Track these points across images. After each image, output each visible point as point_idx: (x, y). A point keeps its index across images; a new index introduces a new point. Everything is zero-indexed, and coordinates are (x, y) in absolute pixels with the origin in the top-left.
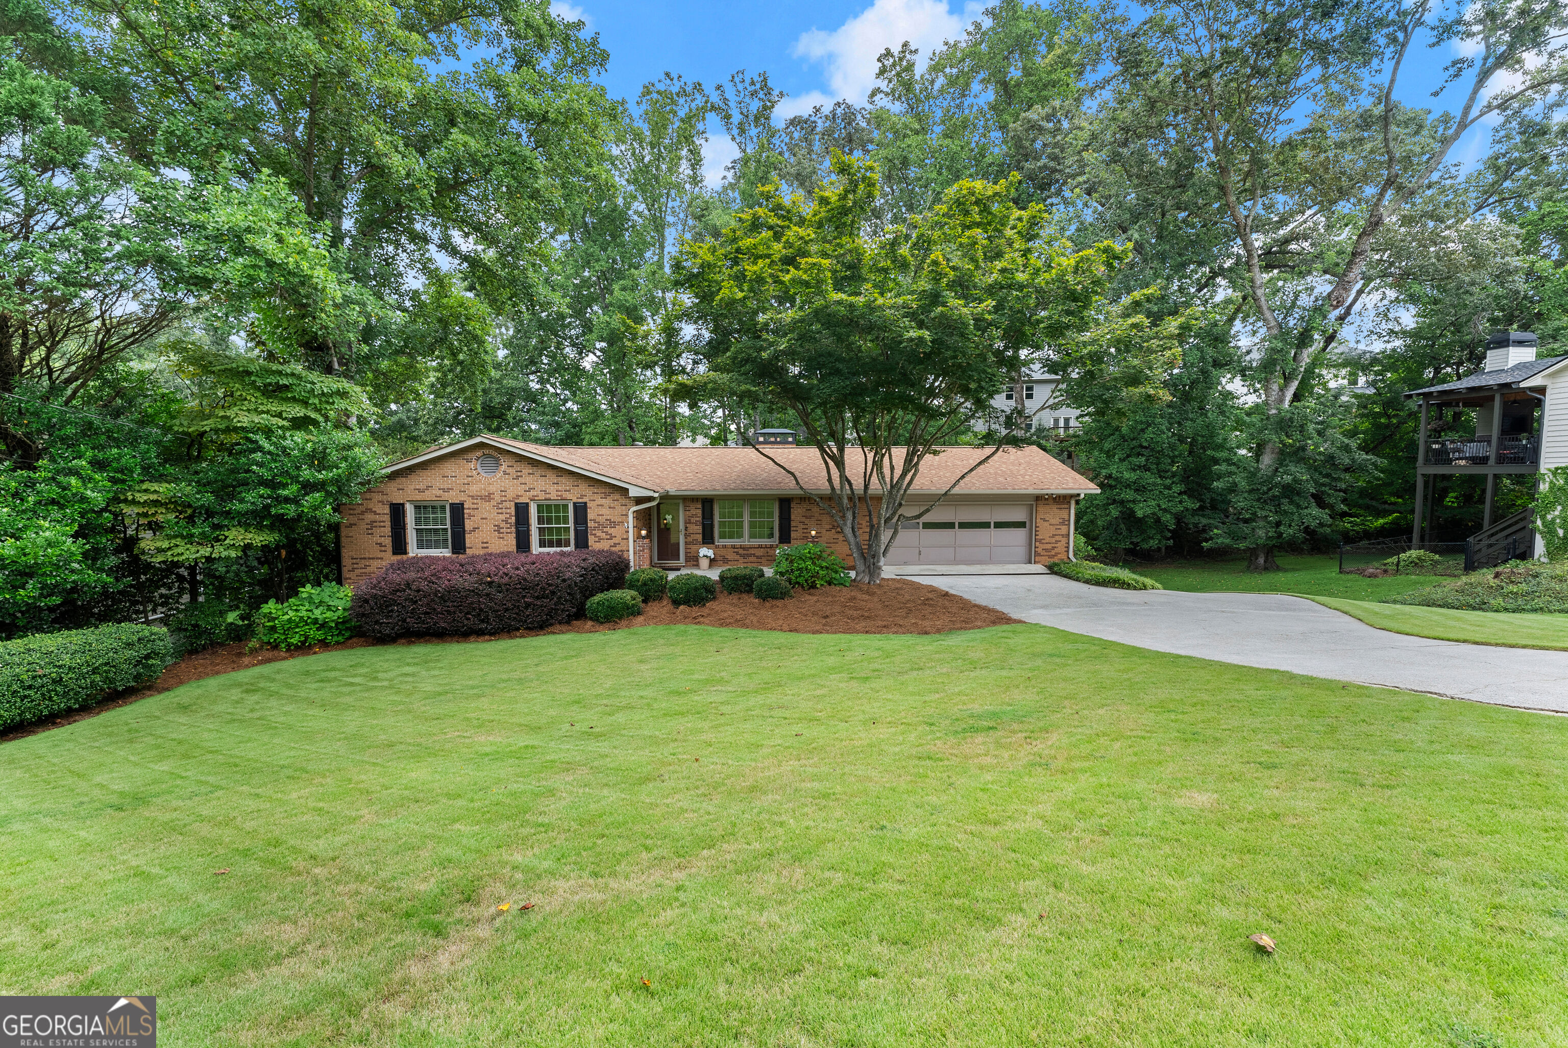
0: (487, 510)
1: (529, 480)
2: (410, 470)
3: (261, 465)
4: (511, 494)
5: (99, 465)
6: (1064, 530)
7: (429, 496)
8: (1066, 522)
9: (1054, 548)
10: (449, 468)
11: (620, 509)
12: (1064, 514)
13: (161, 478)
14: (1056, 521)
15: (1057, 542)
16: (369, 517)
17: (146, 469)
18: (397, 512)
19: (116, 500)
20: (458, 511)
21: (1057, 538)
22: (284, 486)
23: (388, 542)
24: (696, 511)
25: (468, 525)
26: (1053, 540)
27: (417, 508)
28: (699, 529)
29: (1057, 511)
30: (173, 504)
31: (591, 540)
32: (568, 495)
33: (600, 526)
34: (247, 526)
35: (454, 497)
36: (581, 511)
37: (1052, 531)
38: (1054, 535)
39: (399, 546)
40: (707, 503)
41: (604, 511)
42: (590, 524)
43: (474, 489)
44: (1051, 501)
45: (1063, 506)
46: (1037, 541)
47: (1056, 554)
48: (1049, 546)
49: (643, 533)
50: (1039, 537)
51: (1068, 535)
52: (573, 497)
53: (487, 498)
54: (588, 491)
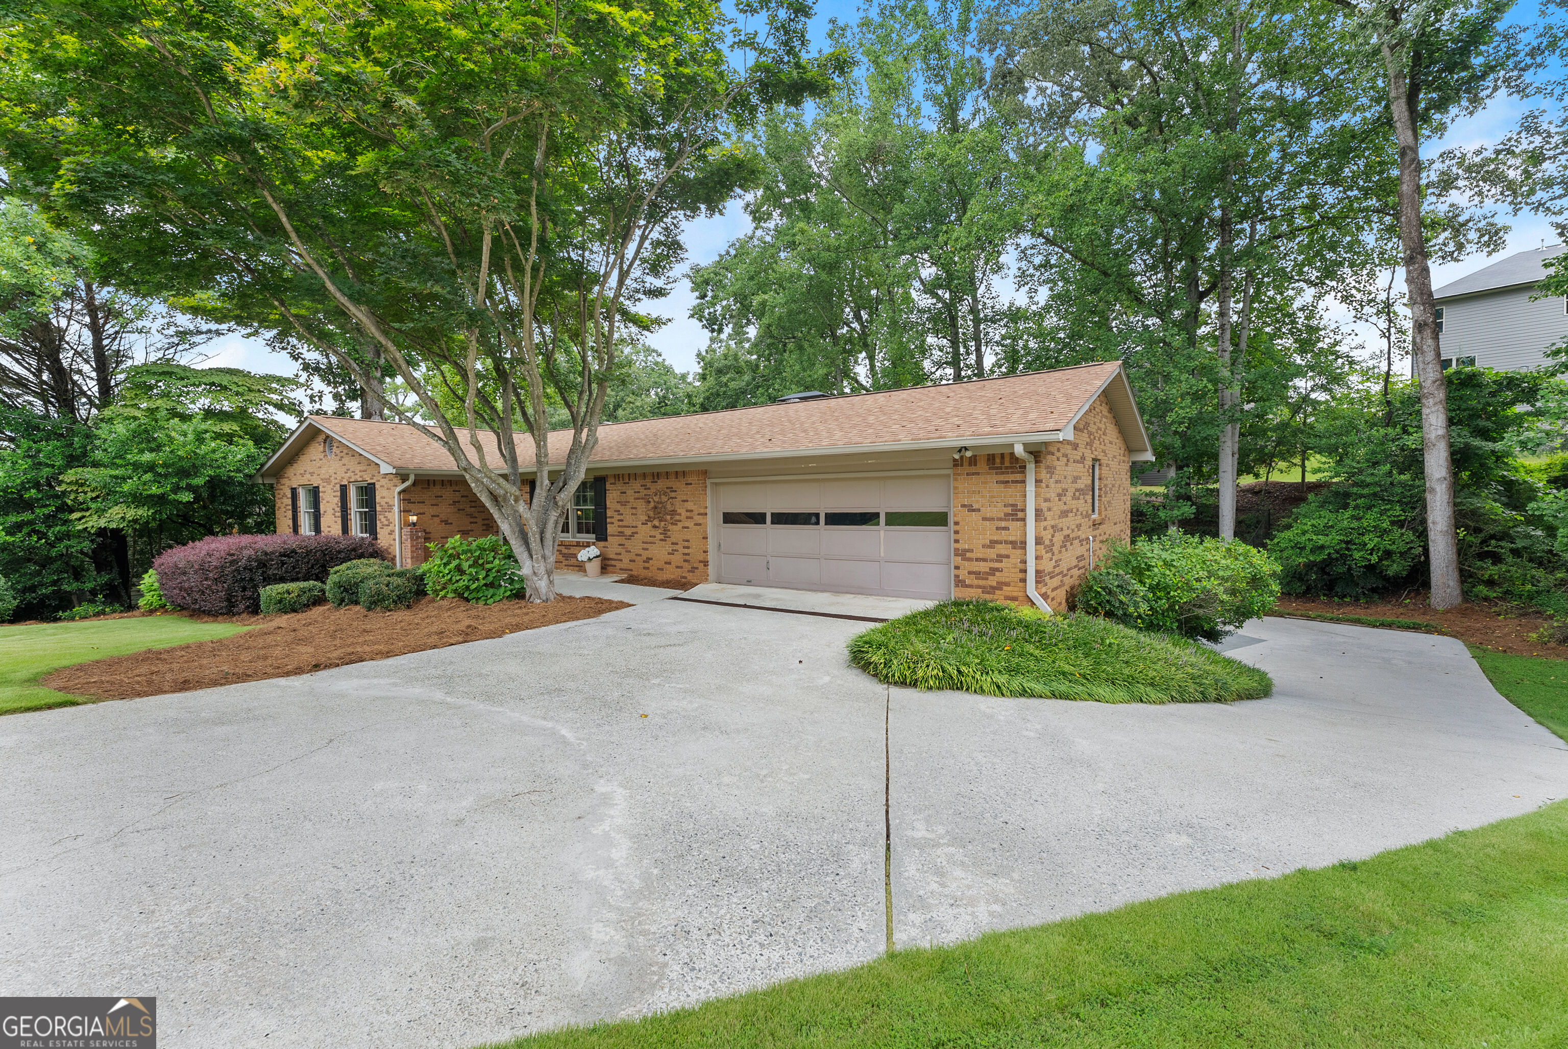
0: (329, 489)
1: (346, 460)
4: (339, 477)
6: (1014, 530)
7: (306, 480)
8: (1019, 514)
9: (993, 571)
10: (313, 452)
11: (392, 491)
12: (1011, 494)
14: (998, 510)
15: (1000, 558)
16: (285, 501)
18: (294, 493)
20: (317, 492)
21: (1002, 549)
23: (291, 523)
25: (322, 508)
26: (992, 553)
27: (306, 492)
29: (998, 489)
31: (378, 526)
32: (366, 478)
33: (383, 510)
35: (315, 481)
36: (372, 490)
37: (989, 533)
38: (993, 543)
39: (296, 531)
41: (384, 493)
42: (378, 508)
43: (323, 473)
44: (982, 466)
45: (1011, 477)
46: (957, 553)
47: (1000, 585)
48: (983, 567)
49: (414, 519)
50: (962, 546)
51: (1024, 543)
52: (368, 478)
53: (329, 481)
54: (375, 472)
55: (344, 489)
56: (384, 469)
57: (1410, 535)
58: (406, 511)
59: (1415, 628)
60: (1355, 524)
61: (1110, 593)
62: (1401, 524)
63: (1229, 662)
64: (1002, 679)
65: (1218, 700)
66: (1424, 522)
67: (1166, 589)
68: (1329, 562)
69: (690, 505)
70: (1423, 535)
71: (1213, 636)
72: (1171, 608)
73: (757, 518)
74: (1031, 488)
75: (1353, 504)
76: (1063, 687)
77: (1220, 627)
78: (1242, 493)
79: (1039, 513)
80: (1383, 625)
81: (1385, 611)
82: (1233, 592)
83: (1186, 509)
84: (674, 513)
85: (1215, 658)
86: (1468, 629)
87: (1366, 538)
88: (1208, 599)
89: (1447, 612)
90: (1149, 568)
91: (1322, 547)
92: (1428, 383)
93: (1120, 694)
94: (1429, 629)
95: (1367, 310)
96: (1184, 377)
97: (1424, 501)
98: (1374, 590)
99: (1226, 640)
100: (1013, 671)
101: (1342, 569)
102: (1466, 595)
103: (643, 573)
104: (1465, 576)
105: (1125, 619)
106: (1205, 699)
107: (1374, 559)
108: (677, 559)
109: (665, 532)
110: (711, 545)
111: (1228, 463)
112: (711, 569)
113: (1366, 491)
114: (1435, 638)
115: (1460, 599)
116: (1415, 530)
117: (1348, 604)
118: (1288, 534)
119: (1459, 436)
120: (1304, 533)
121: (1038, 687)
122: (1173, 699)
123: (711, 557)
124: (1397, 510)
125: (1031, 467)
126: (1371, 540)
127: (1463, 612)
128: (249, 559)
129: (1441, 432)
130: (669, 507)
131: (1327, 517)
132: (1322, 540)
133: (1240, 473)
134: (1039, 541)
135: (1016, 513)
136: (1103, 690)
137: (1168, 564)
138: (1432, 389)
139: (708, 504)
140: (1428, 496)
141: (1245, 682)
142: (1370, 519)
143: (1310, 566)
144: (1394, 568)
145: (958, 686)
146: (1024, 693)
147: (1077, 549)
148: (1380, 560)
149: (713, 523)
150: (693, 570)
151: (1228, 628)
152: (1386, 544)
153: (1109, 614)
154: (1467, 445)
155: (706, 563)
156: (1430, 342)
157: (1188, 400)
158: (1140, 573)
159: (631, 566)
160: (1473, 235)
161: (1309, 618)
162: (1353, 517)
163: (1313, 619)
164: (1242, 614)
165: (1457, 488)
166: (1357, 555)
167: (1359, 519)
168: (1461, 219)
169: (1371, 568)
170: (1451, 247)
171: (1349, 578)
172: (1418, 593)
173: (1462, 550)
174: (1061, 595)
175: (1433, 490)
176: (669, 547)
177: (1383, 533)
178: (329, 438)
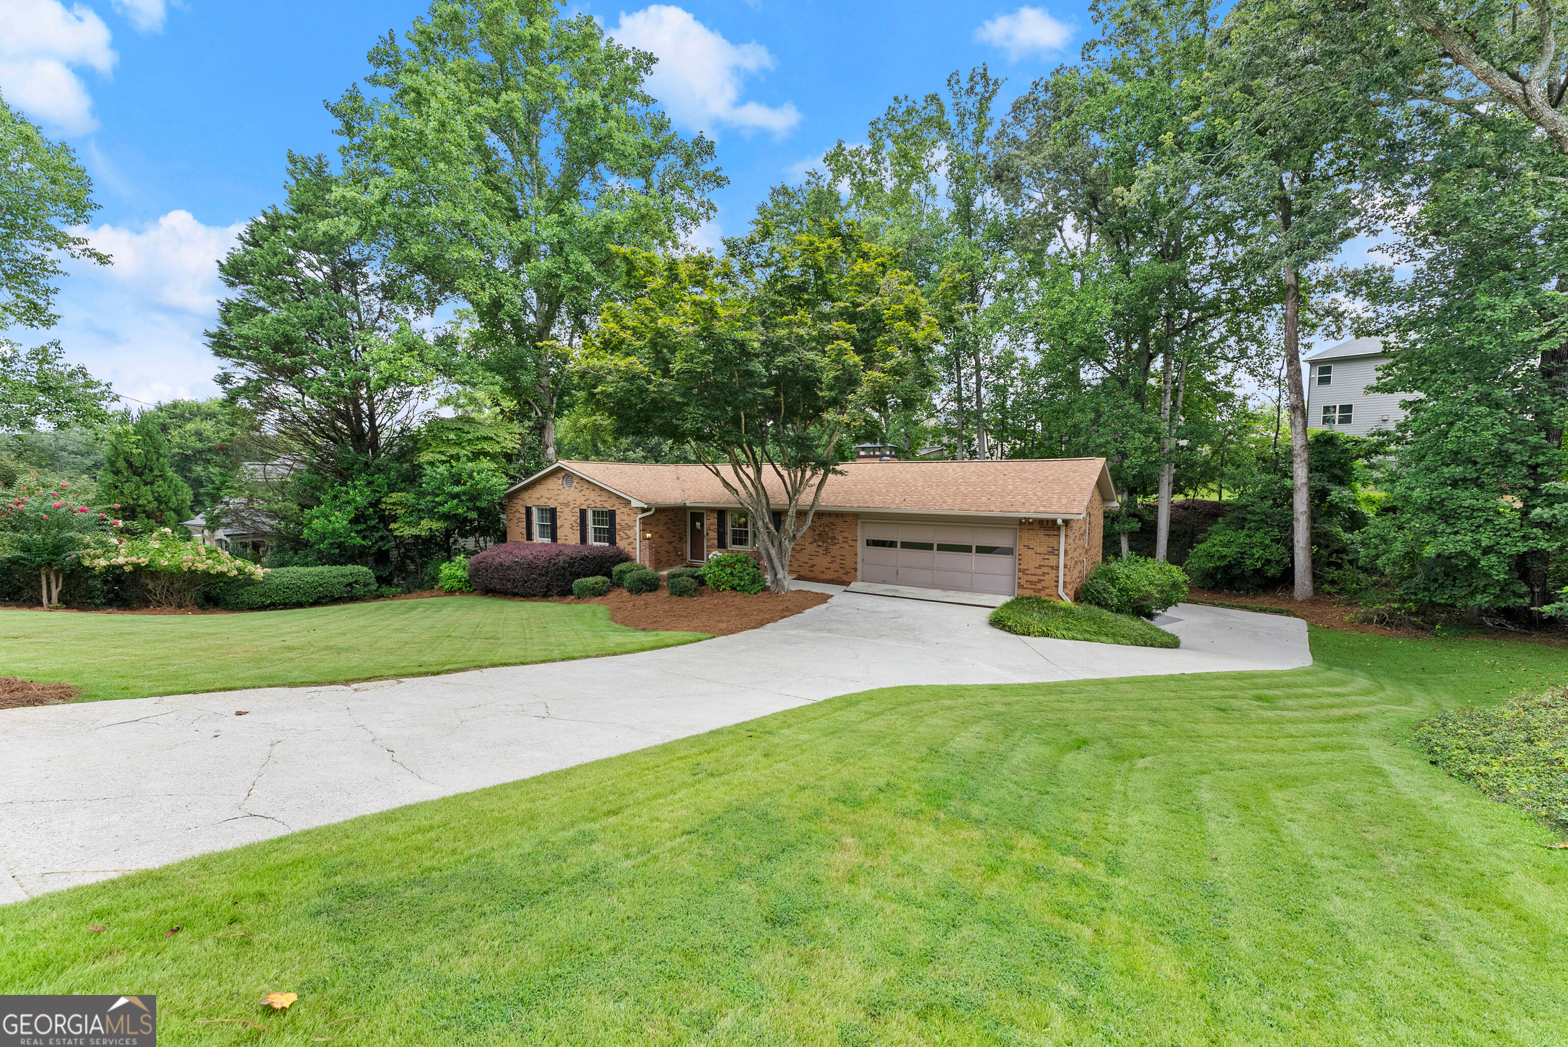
0: (567, 510)
1: (586, 492)
2: (532, 484)
4: (578, 503)
6: (1052, 560)
7: (541, 502)
9: (1040, 581)
10: (548, 483)
11: (632, 516)
12: (1052, 542)
13: (401, 491)
14: (1044, 549)
15: (1044, 574)
16: (518, 515)
18: (529, 511)
19: (376, 501)
20: (553, 512)
21: (1045, 570)
22: (439, 495)
23: (524, 531)
24: (714, 519)
25: (558, 523)
26: (1040, 572)
27: (537, 509)
28: (715, 534)
29: (1043, 538)
30: (403, 505)
31: (617, 539)
32: (606, 505)
33: (623, 529)
34: (431, 518)
35: (552, 503)
36: (612, 514)
37: (1039, 561)
38: (1040, 567)
39: (529, 537)
40: (721, 513)
41: (625, 517)
42: (618, 527)
43: (561, 498)
44: (1036, 526)
45: (1052, 533)
46: (1020, 570)
47: (1044, 588)
48: (1034, 578)
49: (649, 535)
50: (1023, 567)
51: (1058, 567)
52: (608, 506)
53: (567, 505)
54: (616, 502)
55: (583, 513)
56: (635, 504)
57: (1283, 549)
58: (643, 531)
59: (1280, 612)
60: (1248, 541)
61: (1099, 592)
62: (1277, 541)
63: (1158, 630)
64: (1065, 633)
65: (1152, 646)
66: (1292, 540)
67: (1127, 590)
68: (1229, 566)
69: (846, 534)
70: (1291, 549)
71: (1150, 616)
72: (1129, 601)
73: (892, 544)
74: (1062, 539)
75: (1247, 526)
76: (1088, 636)
77: (1154, 611)
78: (1174, 507)
79: (1066, 552)
80: (1262, 611)
81: (1265, 600)
82: (1162, 592)
83: (1134, 524)
84: (834, 538)
85: (1152, 628)
86: (1312, 613)
87: (1254, 551)
88: (1148, 596)
89: (1303, 601)
90: (1118, 579)
91: (1225, 556)
92: (1297, 448)
93: (1110, 640)
94: (1289, 613)
95: (1267, 381)
96: (1137, 435)
97: (1292, 525)
98: (1259, 586)
99: (1157, 619)
100: (1068, 629)
101: (1238, 572)
102: (1316, 590)
103: (809, 574)
104: (1317, 577)
105: (1107, 606)
106: (1146, 645)
107: (1259, 565)
108: (835, 566)
109: (827, 549)
110: (859, 560)
111: (1165, 488)
112: (859, 574)
113: (1256, 518)
114: (1292, 619)
115: (1312, 593)
116: (1286, 545)
117: (1242, 595)
118: (1203, 546)
119: (1320, 480)
120: (1214, 545)
121: (1079, 636)
122: (1132, 644)
123: (859, 566)
124: (1276, 532)
125: (1063, 529)
126: (1258, 552)
127: (1312, 602)
128: (564, 562)
129: (1304, 480)
130: (830, 534)
131: (1230, 534)
132: (1225, 551)
133: (1174, 492)
134: (1065, 566)
135: (1054, 552)
136: (1104, 638)
137: (1128, 577)
138: (1300, 452)
139: (859, 534)
140: (1295, 523)
141: (1165, 639)
142: (1258, 537)
143: (1217, 569)
144: (1272, 571)
145: (1047, 635)
146: (1074, 638)
147: (1079, 568)
148: (1263, 565)
149: (860, 545)
150: (847, 573)
151: (1159, 611)
152: (1267, 555)
153: (1098, 604)
154: (1323, 487)
155: (856, 570)
156: (1300, 419)
157: (1139, 452)
158: (1113, 581)
159: (799, 569)
160: (1348, 322)
161: (1214, 605)
162: (1247, 536)
163: (1217, 606)
164: (1167, 603)
165: (1313, 518)
166: (1248, 562)
167: (1251, 537)
168: (1341, 309)
169: (1257, 572)
170: (1333, 328)
171: (1242, 577)
172: (1287, 588)
173: (1315, 561)
174: (1072, 593)
175: (1298, 519)
176: (829, 559)
177: (1266, 547)
178: (569, 476)
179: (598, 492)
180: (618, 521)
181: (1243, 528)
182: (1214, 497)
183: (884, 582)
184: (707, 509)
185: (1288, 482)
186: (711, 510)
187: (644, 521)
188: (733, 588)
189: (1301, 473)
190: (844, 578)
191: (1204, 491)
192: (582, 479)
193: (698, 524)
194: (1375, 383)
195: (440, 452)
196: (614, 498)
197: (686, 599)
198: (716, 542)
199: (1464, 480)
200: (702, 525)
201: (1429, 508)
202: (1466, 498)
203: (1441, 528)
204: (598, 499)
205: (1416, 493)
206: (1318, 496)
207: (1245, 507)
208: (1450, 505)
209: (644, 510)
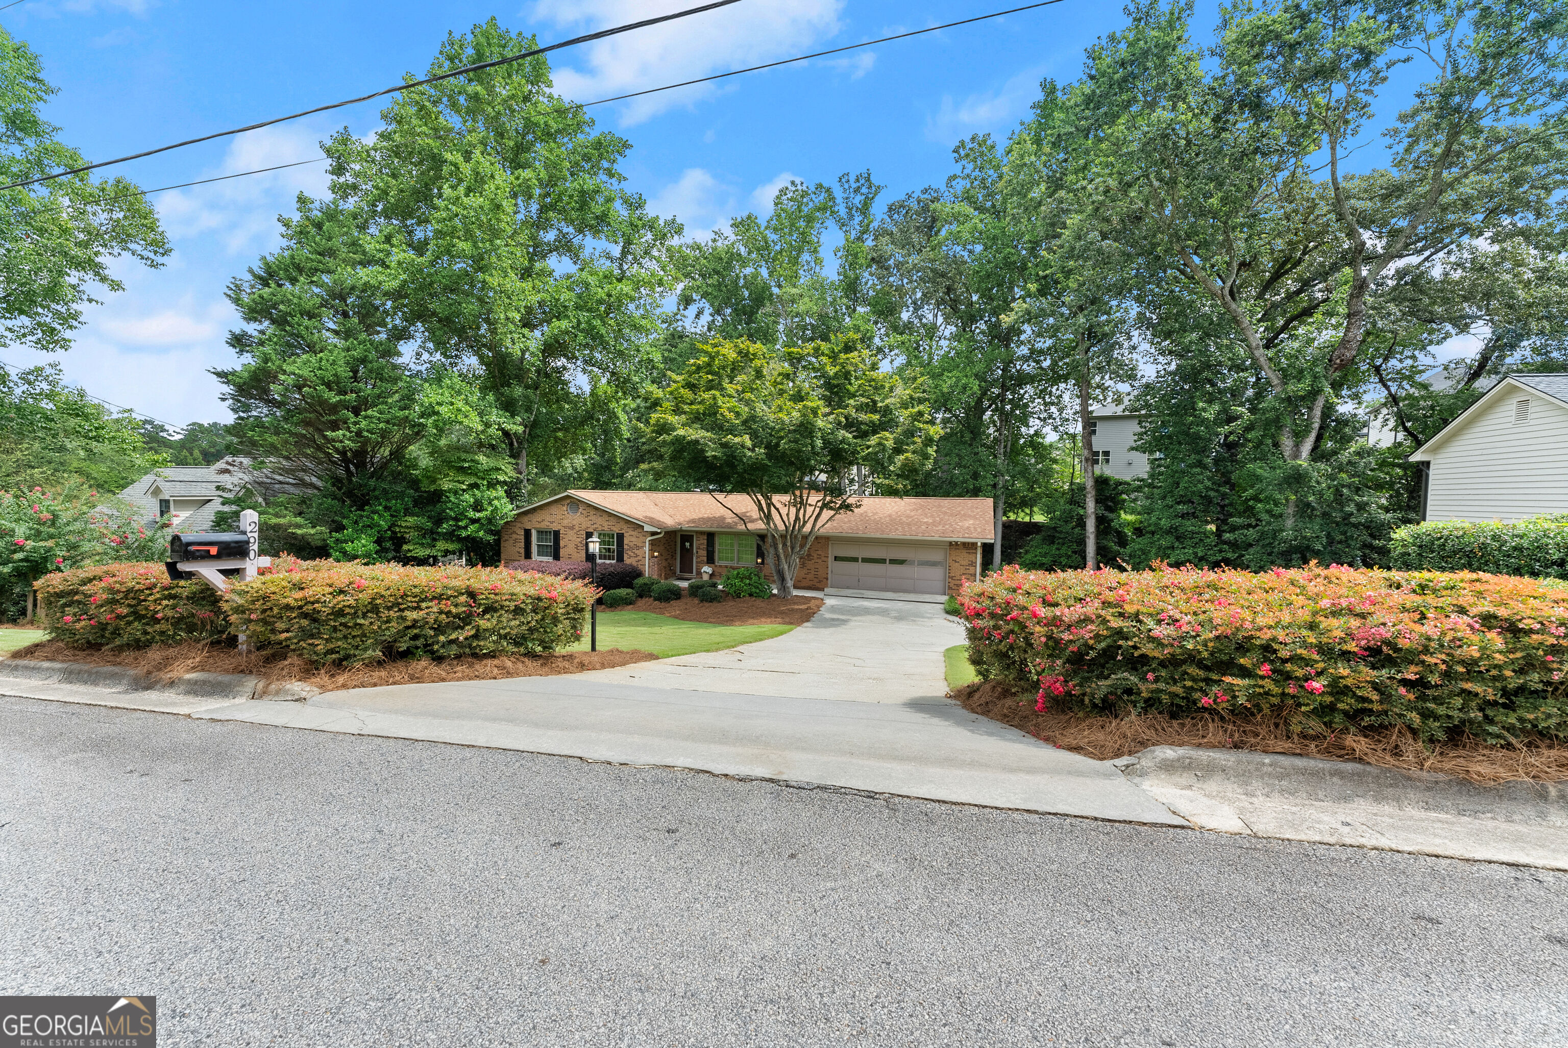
0: (571, 533)
1: (593, 518)
2: (535, 509)
3: (451, 509)
4: (584, 526)
5: (387, 508)
6: (972, 570)
7: (543, 526)
8: (973, 564)
10: (554, 509)
11: (642, 538)
12: (972, 557)
13: (412, 515)
14: (965, 563)
16: (514, 536)
17: (406, 510)
18: (528, 533)
19: (393, 525)
20: (557, 534)
21: (967, 577)
22: (461, 520)
23: (522, 551)
24: (704, 541)
25: (562, 543)
27: (538, 532)
28: (705, 553)
29: (965, 555)
30: (417, 528)
31: (626, 557)
32: (614, 528)
33: (631, 548)
34: (446, 540)
35: (555, 527)
36: (621, 537)
37: (962, 570)
38: (963, 574)
39: (528, 554)
40: (710, 537)
41: (633, 539)
42: (625, 547)
43: (565, 522)
44: (961, 547)
45: (971, 551)
46: (949, 577)
48: (959, 583)
49: (657, 554)
50: (951, 574)
51: (975, 574)
52: (616, 530)
53: (572, 528)
54: (625, 527)
55: (589, 535)
56: (647, 528)
57: (1079, 559)
58: (652, 550)
62: (1075, 552)
69: (819, 553)
73: (855, 560)
84: (810, 555)
92: (1087, 485)
97: (1085, 541)
108: (810, 576)
110: (829, 572)
112: (829, 582)
113: (1062, 536)
119: (1102, 510)
123: (829, 576)
125: (979, 548)
129: (1093, 510)
134: (980, 574)
138: (1090, 489)
139: (829, 552)
142: (1064, 550)
149: (830, 561)
150: (819, 582)
155: (826, 579)
156: (1090, 467)
162: (1057, 549)
175: (1089, 537)
176: (805, 571)
177: (1069, 557)
178: (576, 503)
179: (606, 517)
180: (626, 542)
181: (1053, 543)
182: (1027, 519)
183: (848, 588)
184: (697, 532)
185: (1082, 512)
186: (702, 533)
187: (652, 543)
188: (751, 595)
189: (1091, 505)
190: (818, 585)
191: (1022, 514)
192: (589, 506)
193: (687, 544)
194: (1134, 445)
195: (459, 482)
196: (622, 523)
197: (715, 604)
198: (705, 559)
199: (1188, 514)
200: (691, 545)
201: (1169, 532)
202: (1189, 525)
203: (1176, 544)
204: (606, 524)
205: (1163, 522)
206: (1101, 521)
207: (1055, 528)
208: (1181, 530)
209: (653, 534)
